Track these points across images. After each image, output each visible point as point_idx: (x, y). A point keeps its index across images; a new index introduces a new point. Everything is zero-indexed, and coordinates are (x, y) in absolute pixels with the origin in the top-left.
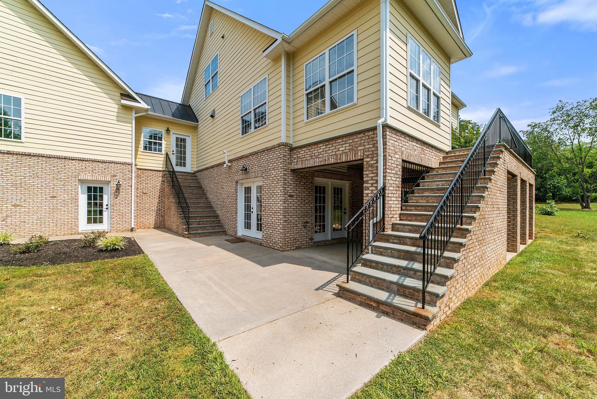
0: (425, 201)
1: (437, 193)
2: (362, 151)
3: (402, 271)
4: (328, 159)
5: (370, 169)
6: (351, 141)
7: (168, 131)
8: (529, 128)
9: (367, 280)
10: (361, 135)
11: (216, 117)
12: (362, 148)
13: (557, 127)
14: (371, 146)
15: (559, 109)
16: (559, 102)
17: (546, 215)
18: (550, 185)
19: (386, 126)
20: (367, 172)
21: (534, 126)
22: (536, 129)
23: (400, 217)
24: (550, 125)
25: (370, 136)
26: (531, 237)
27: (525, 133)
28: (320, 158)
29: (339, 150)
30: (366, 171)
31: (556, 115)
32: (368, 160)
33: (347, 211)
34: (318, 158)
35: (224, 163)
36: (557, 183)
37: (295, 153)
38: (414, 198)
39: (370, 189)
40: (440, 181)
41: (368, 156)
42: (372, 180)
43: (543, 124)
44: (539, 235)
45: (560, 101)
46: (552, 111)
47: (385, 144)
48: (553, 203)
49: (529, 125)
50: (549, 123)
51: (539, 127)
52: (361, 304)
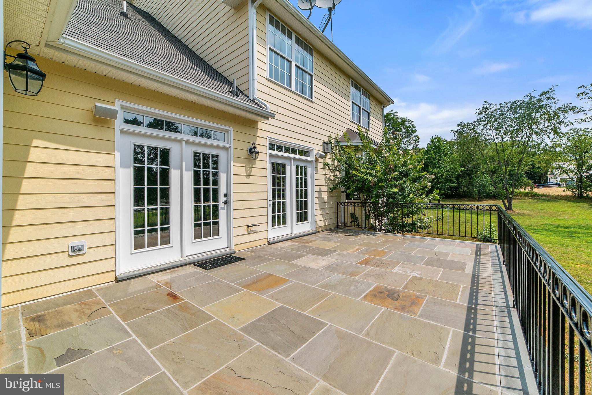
8: (459, 128)
13: (482, 127)
15: (485, 110)
16: (484, 103)
18: (476, 183)
21: (464, 126)
22: (465, 129)
24: (477, 126)
27: (456, 132)
31: (482, 116)
36: (481, 180)
43: (471, 125)
45: (486, 102)
46: (478, 111)
49: (459, 125)
50: (476, 123)
51: (467, 127)
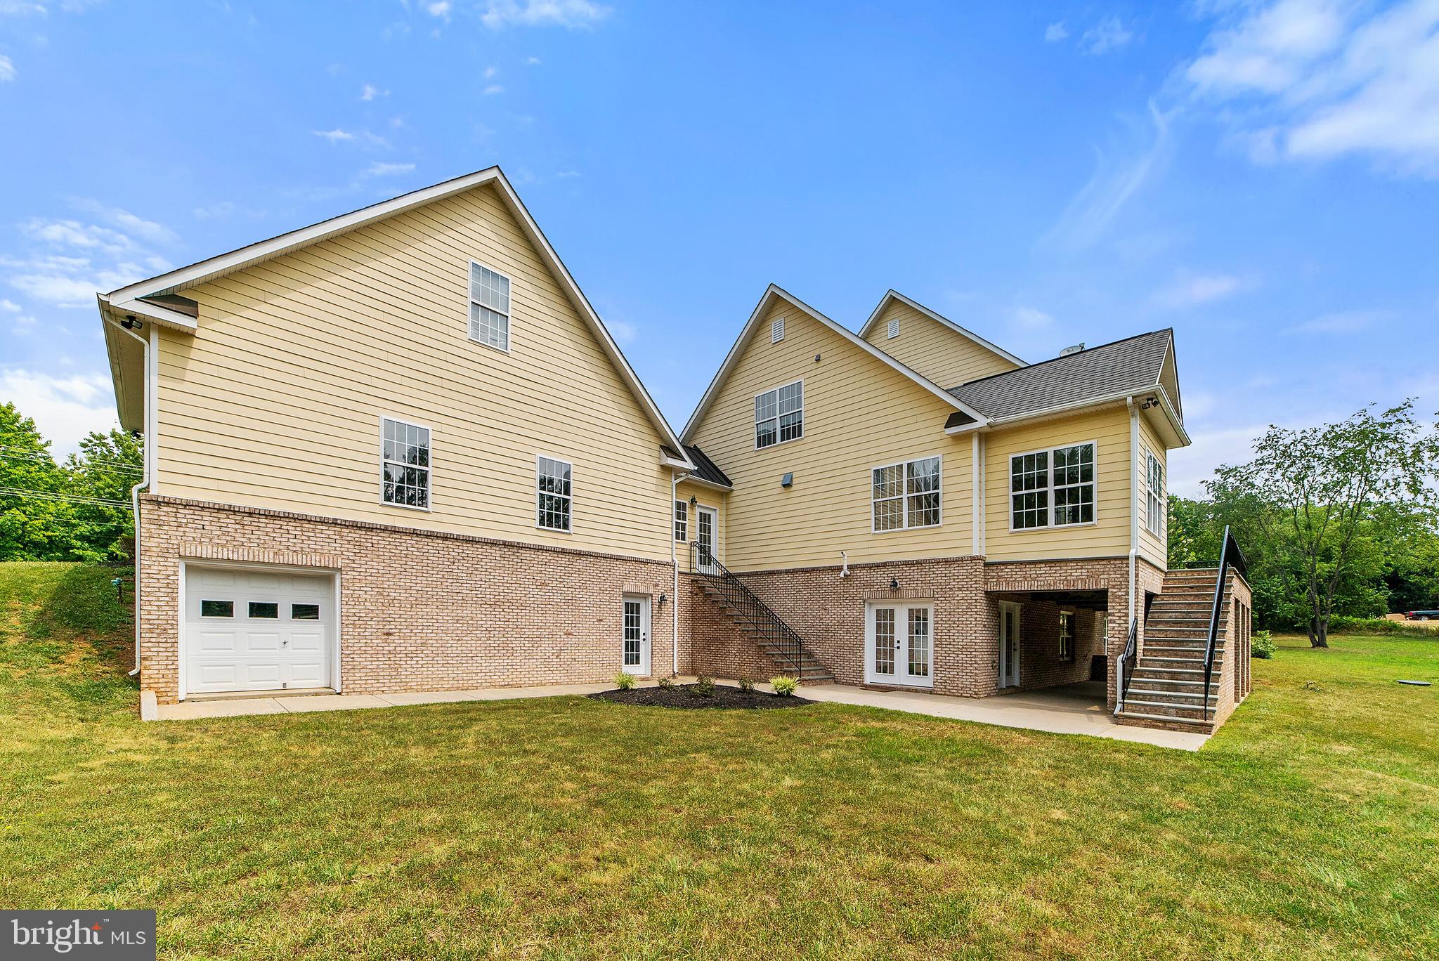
0: (1163, 636)
1: (1174, 627)
2: (1106, 580)
3: (1173, 699)
4: (1055, 584)
5: (1117, 600)
6: (1090, 567)
7: (693, 501)
8: (1218, 476)
9: (1142, 709)
10: (1105, 562)
11: (794, 487)
12: (1106, 576)
13: (1266, 476)
14: (1119, 576)
15: (1272, 441)
16: (1270, 428)
17: (1257, 657)
19: (1138, 558)
20: (1113, 604)
21: (1227, 473)
22: (1231, 480)
23: (1143, 653)
24: (1255, 472)
25: (1118, 566)
26: (1247, 691)
27: (1211, 485)
28: (1041, 581)
29: (1071, 575)
30: (1112, 602)
31: (1265, 453)
32: (1114, 590)
33: (1018, 647)
34: (1037, 581)
35: (840, 568)
36: (1265, 590)
37: (993, 570)
38: (1149, 632)
39: (1117, 622)
40: (1174, 612)
41: (1113, 587)
42: (1119, 612)
43: (1242, 470)
44: (1255, 687)
45: (1273, 426)
46: (1257, 443)
47: (1137, 576)
48: (1268, 637)
49: (1218, 471)
50: (1253, 468)
51: (1235, 476)
52: (1146, 726)
